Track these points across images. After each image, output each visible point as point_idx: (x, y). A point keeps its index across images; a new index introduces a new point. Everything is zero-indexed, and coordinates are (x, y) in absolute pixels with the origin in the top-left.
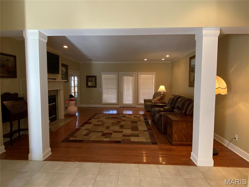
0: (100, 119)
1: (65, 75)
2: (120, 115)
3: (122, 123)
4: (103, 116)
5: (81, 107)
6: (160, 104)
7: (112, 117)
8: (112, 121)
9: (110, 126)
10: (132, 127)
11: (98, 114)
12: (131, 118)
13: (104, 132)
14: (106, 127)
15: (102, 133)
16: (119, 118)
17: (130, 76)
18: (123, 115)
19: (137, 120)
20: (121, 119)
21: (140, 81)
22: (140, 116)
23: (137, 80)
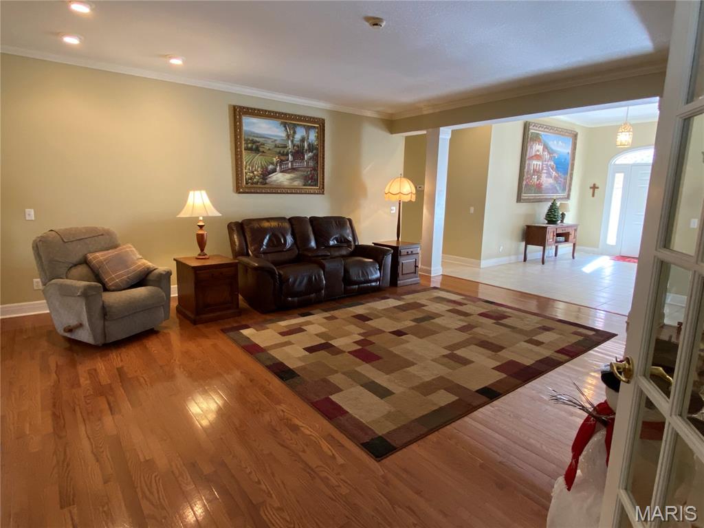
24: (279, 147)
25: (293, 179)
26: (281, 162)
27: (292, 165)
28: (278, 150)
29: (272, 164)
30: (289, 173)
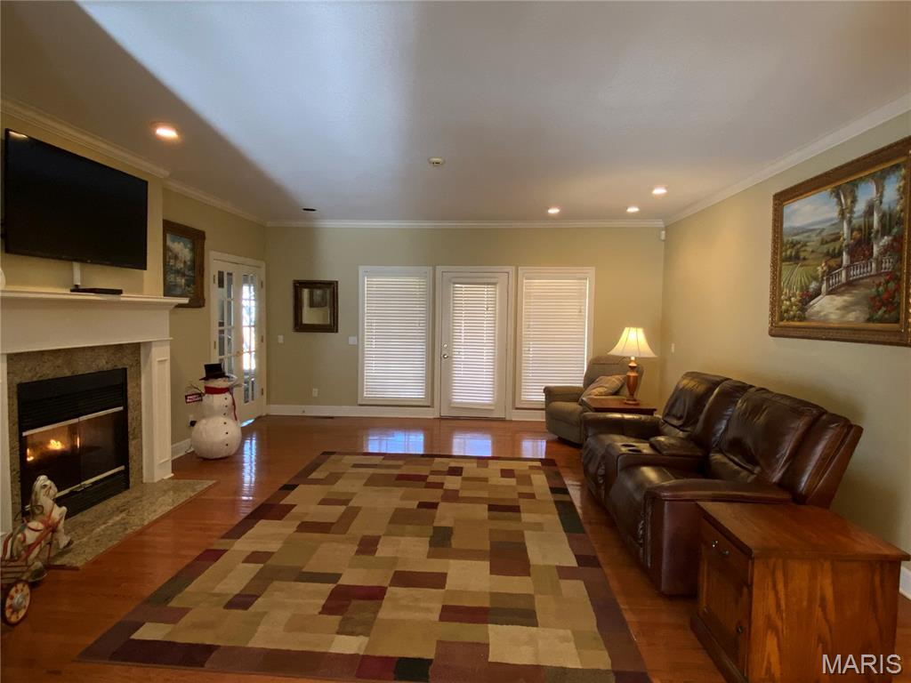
0: (340, 487)
1: (190, 273)
2: (437, 460)
3: (446, 515)
4: (356, 466)
5: (267, 415)
6: (627, 416)
7: (400, 472)
8: (395, 499)
9: (380, 537)
10: (493, 544)
11: (333, 457)
12: (486, 480)
13: (343, 581)
14: (360, 545)
15: (331, 586)
16: (432, 479)
17: (484, 284)
18: (453, 464)
19: (515, 496)
20: (440, 485)
21: (527, 308)
22: (531, 467)
23: (512, 299)
24: (827, 243)
25: (846, 308)
26: (830, 273)
27: (847, 276)
28: (825, 248)
29: (815, 279)
30: (841, 294)
